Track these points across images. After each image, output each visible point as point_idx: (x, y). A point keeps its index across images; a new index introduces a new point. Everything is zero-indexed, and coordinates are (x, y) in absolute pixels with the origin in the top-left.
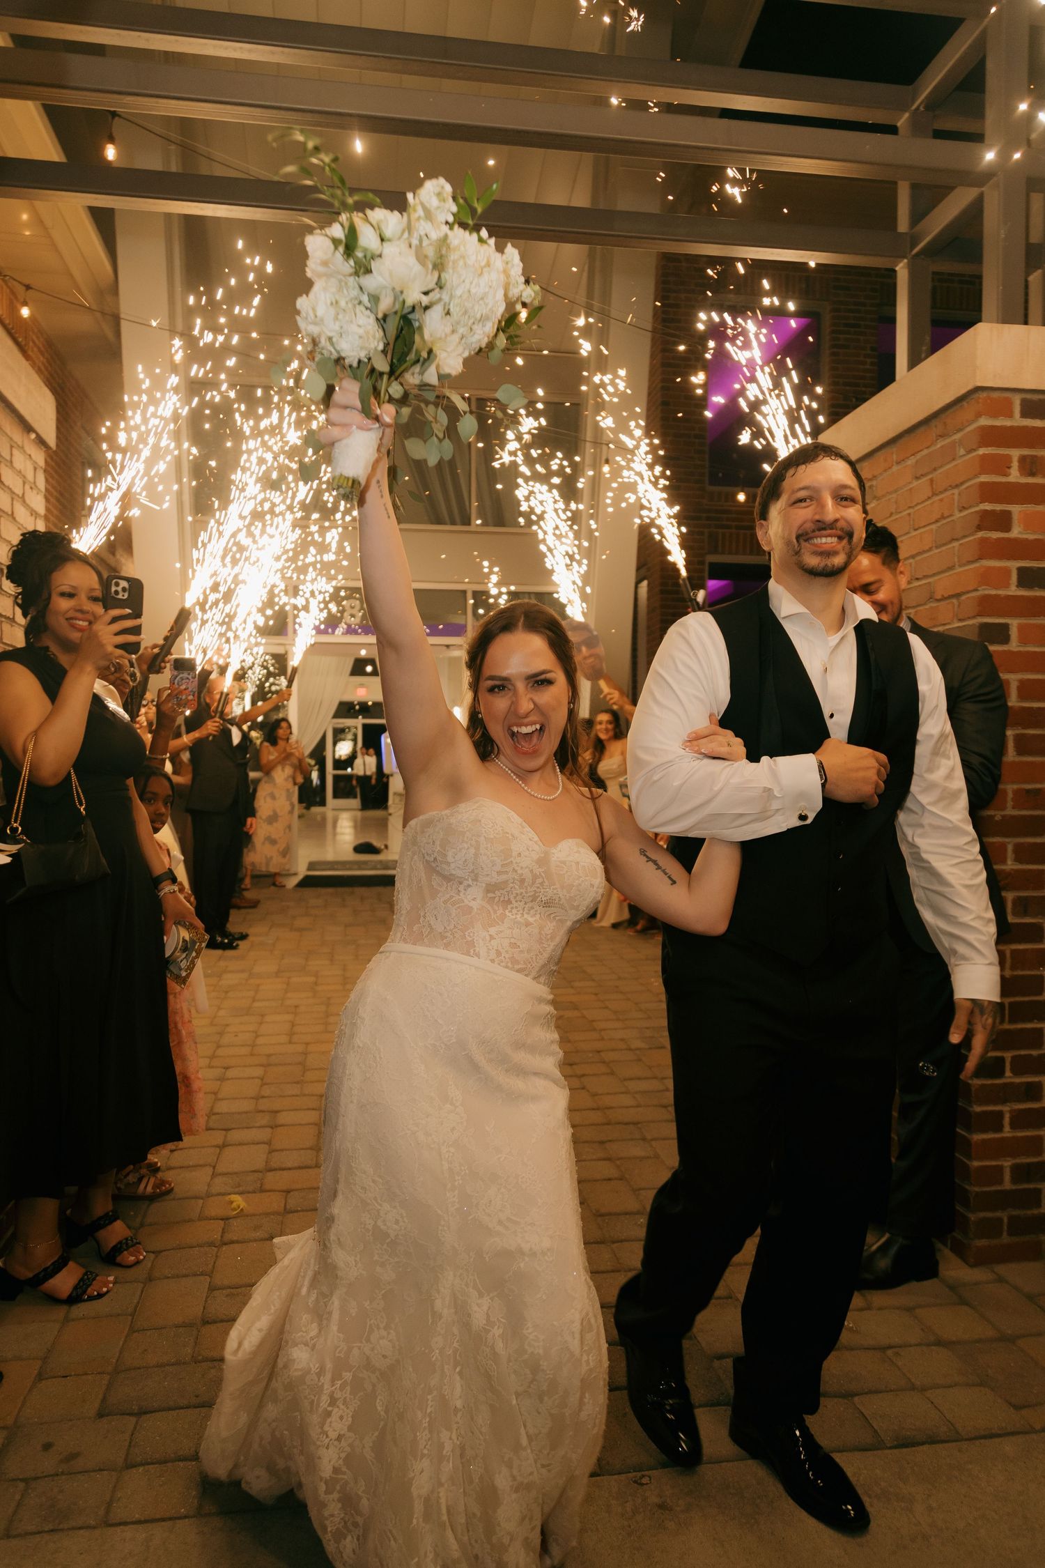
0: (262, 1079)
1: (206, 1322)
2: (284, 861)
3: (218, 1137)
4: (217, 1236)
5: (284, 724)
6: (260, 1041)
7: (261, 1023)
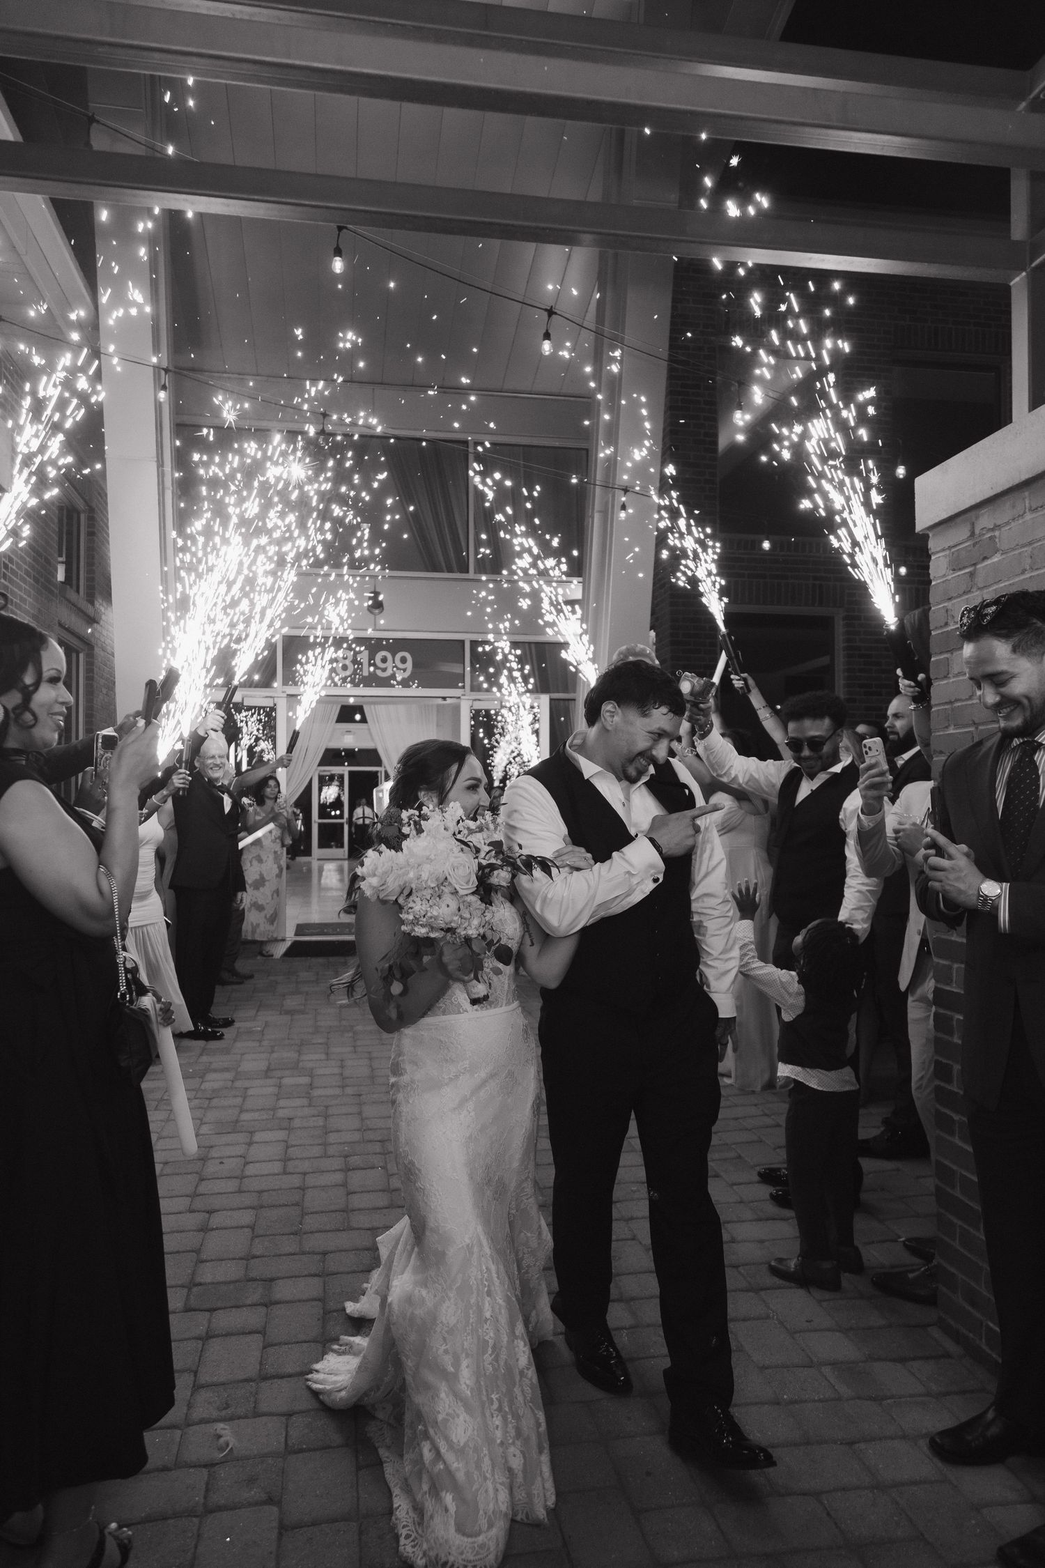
0: (253, 1229)
2: (272, 927)
3: (200, 1323)
4: (199, 1499)
5: (272, 783)
6: (250, 1170)
7: (250, 1144)
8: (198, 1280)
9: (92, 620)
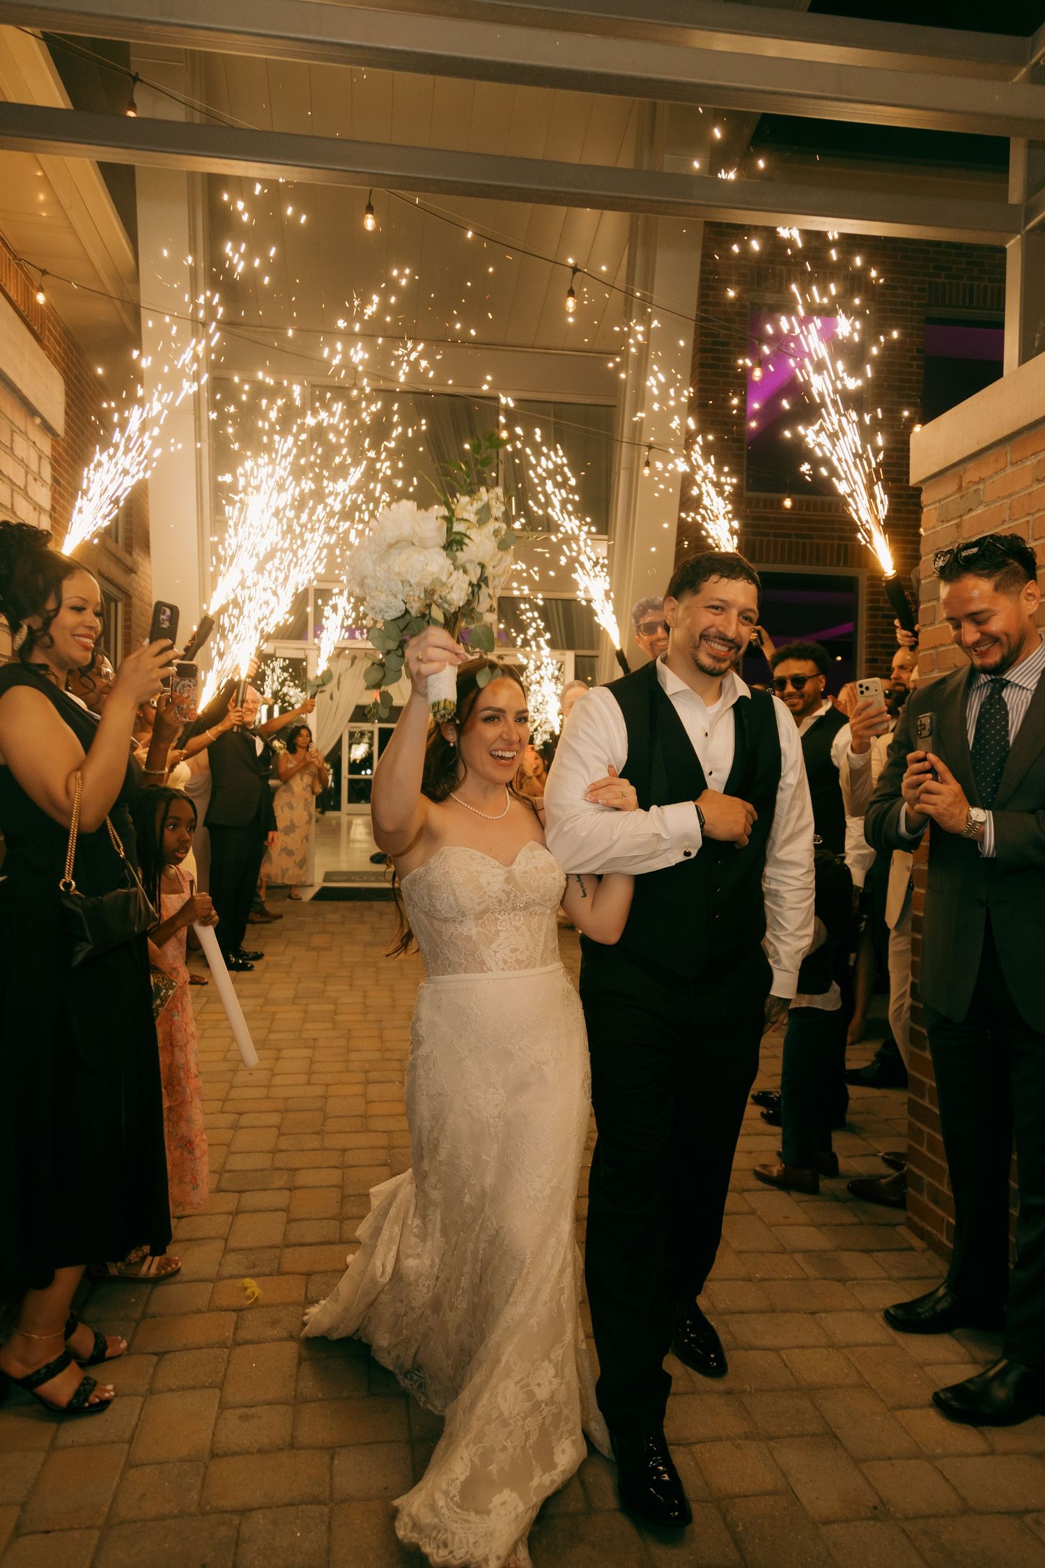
0: (279, 1129)
1: (214, 1455)
2: (301, 872)
3: (230, 1202)
4: (229, 1334)
5: (304, 732)
6: (277, 1080)
7: (277, 1059)
8: (228, 1167)
9: (130, 570)
